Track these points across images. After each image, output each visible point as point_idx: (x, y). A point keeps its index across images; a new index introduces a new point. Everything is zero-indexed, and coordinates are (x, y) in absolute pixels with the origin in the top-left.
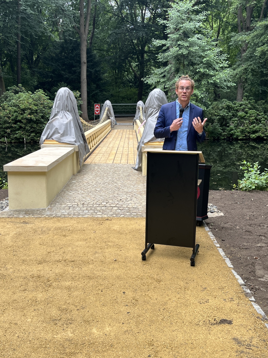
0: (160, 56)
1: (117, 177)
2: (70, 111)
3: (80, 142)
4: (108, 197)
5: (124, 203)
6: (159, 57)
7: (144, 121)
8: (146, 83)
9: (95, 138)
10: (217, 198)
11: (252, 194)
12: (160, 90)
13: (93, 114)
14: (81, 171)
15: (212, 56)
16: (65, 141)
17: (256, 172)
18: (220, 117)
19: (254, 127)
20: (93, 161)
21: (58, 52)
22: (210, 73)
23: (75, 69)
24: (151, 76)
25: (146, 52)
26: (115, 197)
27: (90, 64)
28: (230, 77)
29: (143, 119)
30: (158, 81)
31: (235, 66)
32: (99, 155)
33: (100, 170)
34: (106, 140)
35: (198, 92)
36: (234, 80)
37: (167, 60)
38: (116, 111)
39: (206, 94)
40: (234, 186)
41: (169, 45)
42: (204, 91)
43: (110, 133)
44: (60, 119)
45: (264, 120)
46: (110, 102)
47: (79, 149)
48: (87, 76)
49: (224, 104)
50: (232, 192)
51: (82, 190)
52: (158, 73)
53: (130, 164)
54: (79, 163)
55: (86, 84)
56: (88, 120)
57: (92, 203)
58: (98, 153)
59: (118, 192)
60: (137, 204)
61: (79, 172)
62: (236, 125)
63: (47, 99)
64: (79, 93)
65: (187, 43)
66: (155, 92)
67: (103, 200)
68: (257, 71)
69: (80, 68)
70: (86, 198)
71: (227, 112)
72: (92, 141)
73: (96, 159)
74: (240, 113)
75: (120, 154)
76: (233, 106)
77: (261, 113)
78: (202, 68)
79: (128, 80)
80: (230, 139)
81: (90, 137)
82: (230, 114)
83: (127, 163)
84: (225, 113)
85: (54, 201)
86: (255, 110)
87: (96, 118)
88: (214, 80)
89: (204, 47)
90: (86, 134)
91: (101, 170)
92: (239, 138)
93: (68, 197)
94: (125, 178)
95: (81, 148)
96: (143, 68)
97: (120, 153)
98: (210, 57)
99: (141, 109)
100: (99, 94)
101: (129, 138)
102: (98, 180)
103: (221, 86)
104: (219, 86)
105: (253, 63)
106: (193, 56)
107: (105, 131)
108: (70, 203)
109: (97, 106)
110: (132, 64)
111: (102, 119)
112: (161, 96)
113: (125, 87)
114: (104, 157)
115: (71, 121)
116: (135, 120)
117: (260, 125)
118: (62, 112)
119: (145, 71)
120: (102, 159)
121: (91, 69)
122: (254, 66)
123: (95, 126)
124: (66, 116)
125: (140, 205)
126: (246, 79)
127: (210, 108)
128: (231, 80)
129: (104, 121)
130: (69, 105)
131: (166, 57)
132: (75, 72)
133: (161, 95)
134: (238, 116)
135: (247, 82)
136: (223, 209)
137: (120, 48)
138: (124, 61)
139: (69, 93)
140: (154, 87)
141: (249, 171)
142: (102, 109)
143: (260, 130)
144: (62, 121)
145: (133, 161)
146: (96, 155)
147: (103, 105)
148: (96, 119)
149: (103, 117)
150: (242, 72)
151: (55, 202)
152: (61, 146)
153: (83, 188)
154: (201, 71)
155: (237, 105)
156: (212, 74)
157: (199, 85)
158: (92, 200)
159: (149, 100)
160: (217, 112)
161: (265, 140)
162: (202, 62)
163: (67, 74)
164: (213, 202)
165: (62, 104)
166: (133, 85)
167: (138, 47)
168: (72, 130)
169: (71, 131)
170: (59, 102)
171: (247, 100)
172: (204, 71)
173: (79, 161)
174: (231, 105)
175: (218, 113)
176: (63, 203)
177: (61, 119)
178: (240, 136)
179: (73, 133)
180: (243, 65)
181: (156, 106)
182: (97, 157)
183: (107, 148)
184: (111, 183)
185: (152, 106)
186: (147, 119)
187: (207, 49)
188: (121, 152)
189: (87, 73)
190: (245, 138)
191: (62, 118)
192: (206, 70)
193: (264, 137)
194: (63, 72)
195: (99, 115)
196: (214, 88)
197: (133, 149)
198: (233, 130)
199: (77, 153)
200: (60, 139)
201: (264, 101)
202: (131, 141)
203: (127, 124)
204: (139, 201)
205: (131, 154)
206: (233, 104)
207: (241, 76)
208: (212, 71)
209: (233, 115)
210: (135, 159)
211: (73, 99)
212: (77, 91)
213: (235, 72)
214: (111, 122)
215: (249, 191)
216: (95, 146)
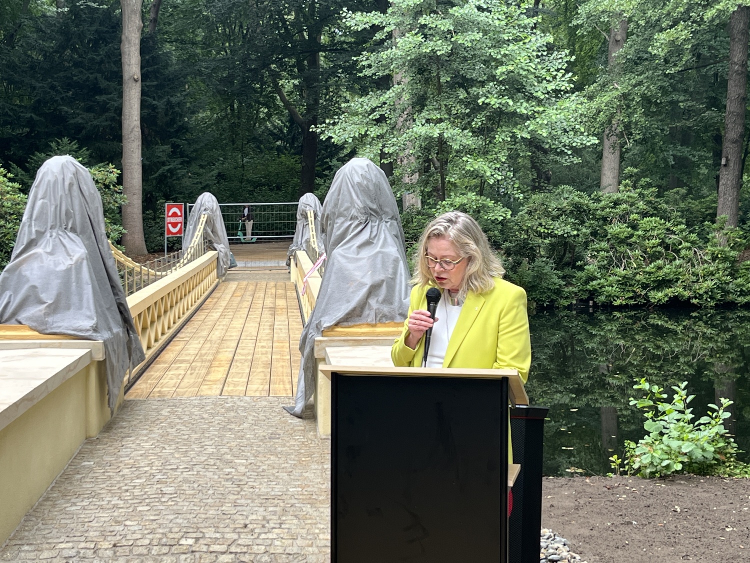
0: (367, 59)
1: (235, 443)
2: (78, 230)
3: (110, 329)
4: (203, 516)
5: (258, 538)
6: (363, 63)
7: (320, 255)
8: (327, 139)
9: (165, 312)
10: (563, 508)
11: (674, 488)
12: (368, 161)
13: (162, 234)
14: (115, 424)
15: (522, 58)
16: (60, 327)
17: (680, 416)
18: (553, 240)
19: (660, 268)
20: (156, 390)
21: (52, 48)
22: (518, 110)
23: (104, 97)
24: (339, 118)
25: (323, 48)
26: (225, 517)
27: (151, 83)
28: (579, 120)
29: (317, 249)
30: (363, 133)
31: (592, 87)
32: (178, 368)
33: (178, 421)
34: (200, 316)
35: (486, 168)
36: (593, 129)
37: (387, 72)
38: (233, 224)
39: (510, 171)
40: (614, 462)
41: (393, 27)
42: (504, 163)
43: (214, 295)
44: (44, 256)
45: (690, 249)
46: (214, 198)
47: (107, 352)
48: (143, 120)
49: (566, 202)
50: (608, 483)
51: (113, 495)
52: (360, 109)
53: (279, 398)
54: (107, 397)
55: (140, 143)
56: (146, 252)
57: (147, 542)
58: (175, 361)
59: (236, 497)
60: (299, 542)
61: (108, 427)
62: (603, 264)
63: (14, 191)
64: (115, 170)
65: (446, 20)
66: (353, 168)
67: (185, 530)
68: (658, 101)
69: (121, 95)
70: (128, 523)
71: (574, 224)
72: (152, 322)
73: (165, 381)
74: (617, 229)
75: (246, 364)
76: (593, 206)
77: (679, 227)
78: (495, 96)
79: (269, 130)
80: (588, 306)
81: (149, 309)
82: (584, 230)
83: (265, 394)
84: (568, 228)
85: (15, 536)
86: (661, 219)
87: (172, 247)
88: (532, 131)
89: (499, 32)
90: (133, 301)
91: (180, 419)
92: (617, 303)
93: (63, 521)
94: (260, 446)
95: (114, 351)
96: (316, 94)
97: (246, 360)
98: (516, 61)
99: (311, 218)
100: (181, 172)
101: (274, 310)
102: (170, 457)
103: (553, 147)
104: (547, 146)
105: (647, 77)
106: (465, 59)
107: (199, 288)
108: (70, 545)
109: (175, 210)
110: (281, 82)
111: (189, 250)
112: (374, 180)
113: (261, 152)
114: (191, 374)
115: (81, 263)
116: (293, 250)
117: (678, 262)
118: (51, 233)
119: (321, 101)
120: (186, 380)
121: (154, 100)
122: (648, 87)
123: (164, 273)
124: (64, 246)
125: (310, 542)
126: (627, 126)
127: (524, 212)
128: (583, 130)
129: (194, 257)
130: (77, 213)
131: (384, 62)
132: (104, 108)
133: (372, 175)
134: (609, 236)
135: (631, 134)
136: (587, 546)
137: (244, 37)
138: (256, 74)
139: (76, 174)
140: (349, 150)
141: (657, 414)
142: (189, 219)
143: (678, 279)
144: (52, 263)
145: (288, 386)
146: (168, 369)
147: (191, 207)
148: (170, 250)
149: (192, 245)
150: (615, 106)
151: (20, 542)
152: (47, 346)
153: (118, 486)
154: (492, 103)
155: (603, 203)
156: (525, 112)
157: (488, 144)
158: (146, 532)
159: (336, 194)
160: (544, 224)
161: (696, 308)
162: (493, 78)
163: (78, 114)
164: (551, 523)
165: (53, 208)
166: (285, 147)
167: (301, 31)
168: (85, 292)
169: (80, 295)
170: (43, 203)
171: (635, 187)
172: (500, 103)
173: (107, 392)
174: (586, 202)
175: (548, 229)
176: (45, 546)
177: (50, 257)
178: (618, 298)
179: (88, 302)
180: (618, 84)
181: (359, 210)
182: (170, 373)
183: (202, 342)
184: (214, 465)
185: (345, 210)
186: (329, 251)
187: (506, 38)
188: (250, 357)
189: (141, 109)
190: (632, 302)
191: (51, 253)
192: (505, 100)
193: (692, 298)
194: (66, 108)
195: (181, 237)
196: (534, 153)
197: (288, 345)
198: (595, 278)
199: (102, 367)
200: (46, 323)
201: (683, 191)
202: (281, 319)
203: (269, 265)
204: (307, 527)
205: (281, 364)
206: (591, 202)
207: (612, 115)
208: (525, 104)
209: (594, 234)
210: (295, 380)
211: (90, 193)
212: (108, 164)
213: (594, 105)
214: (218, 258)
215: (664, 478)
216: (163, 339)
